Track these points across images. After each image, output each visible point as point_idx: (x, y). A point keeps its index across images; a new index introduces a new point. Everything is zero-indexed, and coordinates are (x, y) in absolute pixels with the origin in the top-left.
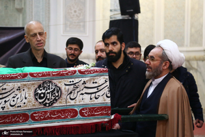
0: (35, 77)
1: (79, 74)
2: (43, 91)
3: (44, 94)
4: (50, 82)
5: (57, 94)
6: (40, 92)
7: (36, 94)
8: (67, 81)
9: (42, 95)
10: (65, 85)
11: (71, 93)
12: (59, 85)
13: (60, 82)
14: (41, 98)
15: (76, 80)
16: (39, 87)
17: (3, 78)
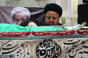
0: (37, 35)
1: (78, 34)
2: (44, 48)
3: (45, 51)
4: (50, 40)
5: (56, 52)
6: (41, 49)
7: (37, 51)
8: (66, 40)
9: (43, 52)
10: (65, 43)
11: (70, 51)
12: (59, 43)
13: (59, 41)
14: (42, 54)
15: (75, 40)
16: (41, 44)
17: (9, 36)
